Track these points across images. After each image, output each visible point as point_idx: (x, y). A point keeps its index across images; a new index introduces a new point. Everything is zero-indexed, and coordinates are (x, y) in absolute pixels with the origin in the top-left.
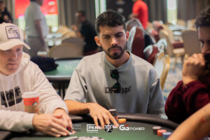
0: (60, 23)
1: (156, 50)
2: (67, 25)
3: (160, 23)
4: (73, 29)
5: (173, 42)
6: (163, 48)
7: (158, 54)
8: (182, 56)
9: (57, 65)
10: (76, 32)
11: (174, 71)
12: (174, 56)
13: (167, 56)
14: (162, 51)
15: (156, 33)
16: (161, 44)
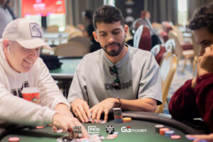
0: (68, 23)
1: (163, 50)
2: (75, 25)
3: (170, 24)
4: (80, 29)
5: (182, 43)
6: (171, 48)
7: (165, 54)
8: (192, 59)
9: (61, 64)
10: (83, 32)
11: (182, 73)
12: (183, 57)
13: (174, 55)
14: (169, 51)
15: (165, 34)
16: (169, 44)
